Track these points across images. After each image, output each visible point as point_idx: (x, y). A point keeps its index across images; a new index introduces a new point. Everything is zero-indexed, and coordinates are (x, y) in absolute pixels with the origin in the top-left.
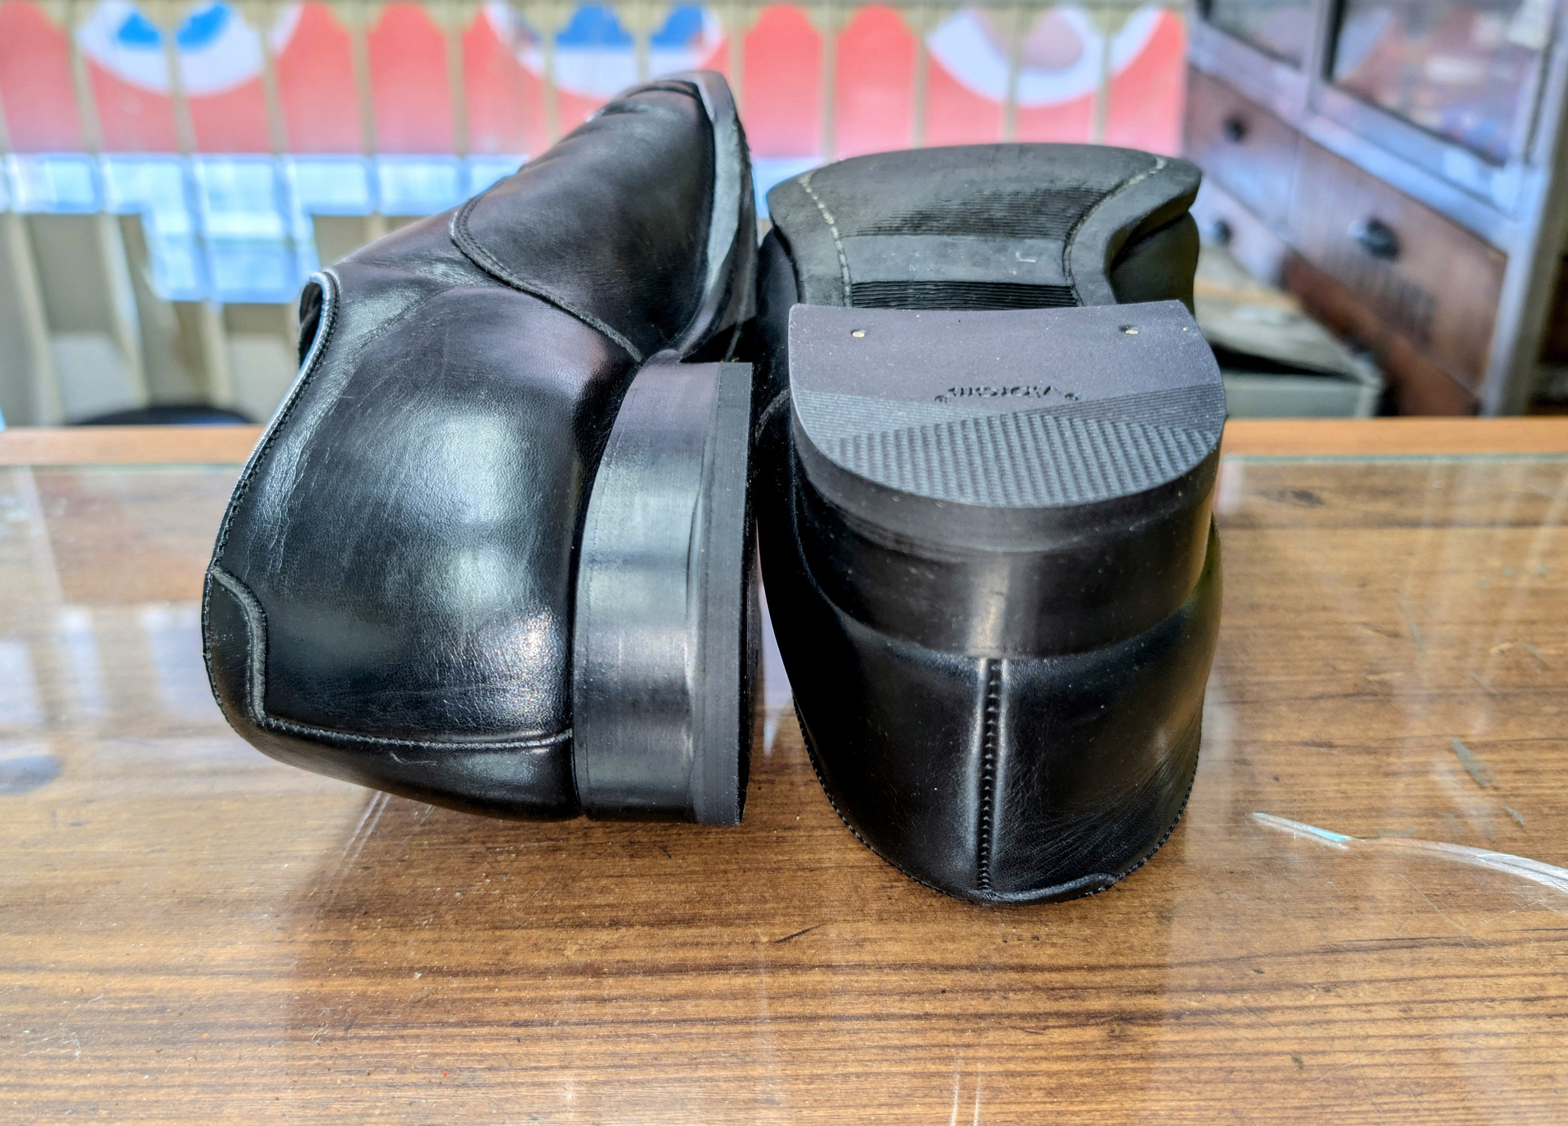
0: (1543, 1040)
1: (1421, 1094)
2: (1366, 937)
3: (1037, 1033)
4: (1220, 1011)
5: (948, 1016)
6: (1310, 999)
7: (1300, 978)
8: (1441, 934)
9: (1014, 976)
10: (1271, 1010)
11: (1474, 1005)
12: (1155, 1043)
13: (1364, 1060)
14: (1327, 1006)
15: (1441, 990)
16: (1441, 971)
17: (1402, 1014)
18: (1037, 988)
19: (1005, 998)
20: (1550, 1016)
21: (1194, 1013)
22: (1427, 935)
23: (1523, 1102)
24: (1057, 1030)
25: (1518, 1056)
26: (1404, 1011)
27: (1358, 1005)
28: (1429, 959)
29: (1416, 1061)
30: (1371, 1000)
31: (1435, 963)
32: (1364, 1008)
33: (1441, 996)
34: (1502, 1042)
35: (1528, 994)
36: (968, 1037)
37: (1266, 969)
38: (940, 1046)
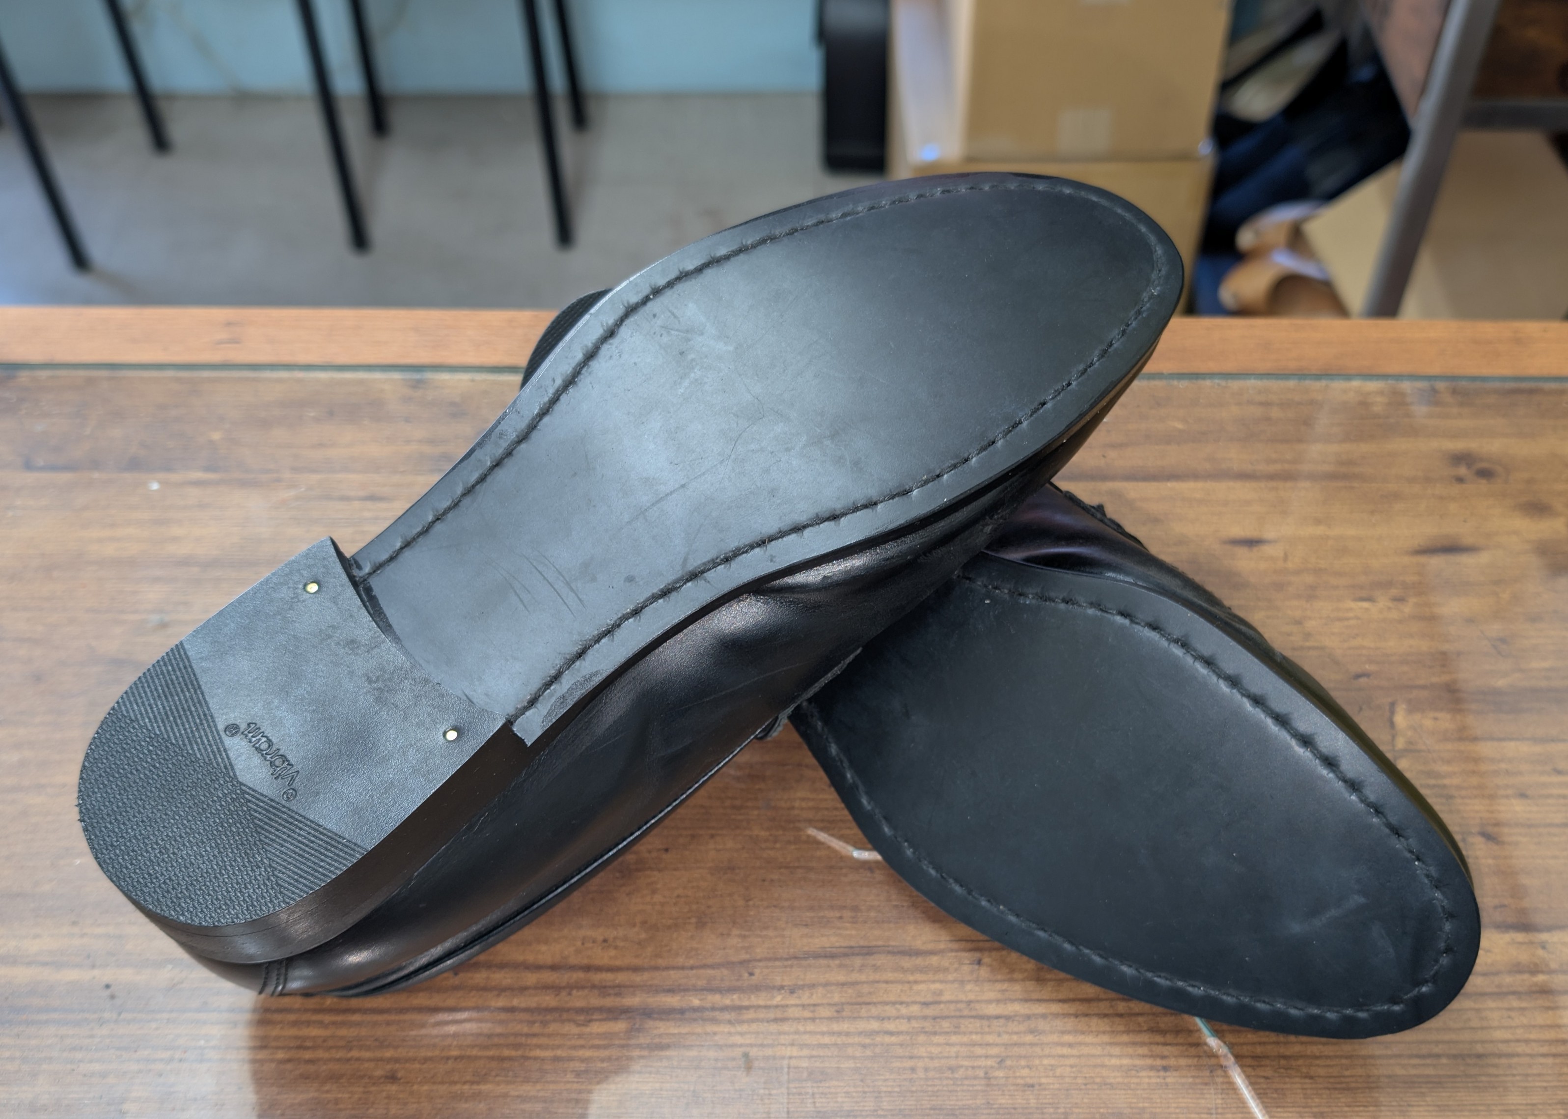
0: (922, 1038)
1: (821, 1081)
2: (837, 944)
3: (583, 1025)
4: (713, 1009)
5: (527, 1010)
6: (778, 999)
7: (778, 980)
8: (892, 943)
9: (581, 975)
10: (747, 1008)
11: (887, 1008)
12: (660, 1036)
13: (795, 1052)
14: (787, 1006)
15: (870, 993)
16: (877, 977)
17: (835, 1014)
18: (594, 987)
19: (570, 994)
20: (935, 1018)
21: (695, 1010)
22: (880, 943)
23: (884, 1089)
24: (597, 1023)
25: (900, 1051)
26: (838, 1012)
27: (809, 1005)
28: (874, 965)
29: (830, 1054)
30: (819, 1002)
31: (876, 969)
32: (812, 1008)
33: (868, 1000)
34: (893, 1039)
35: (929, 998)
36: (536, 1028)
37: (757, 971)
38: (516, 1035)
